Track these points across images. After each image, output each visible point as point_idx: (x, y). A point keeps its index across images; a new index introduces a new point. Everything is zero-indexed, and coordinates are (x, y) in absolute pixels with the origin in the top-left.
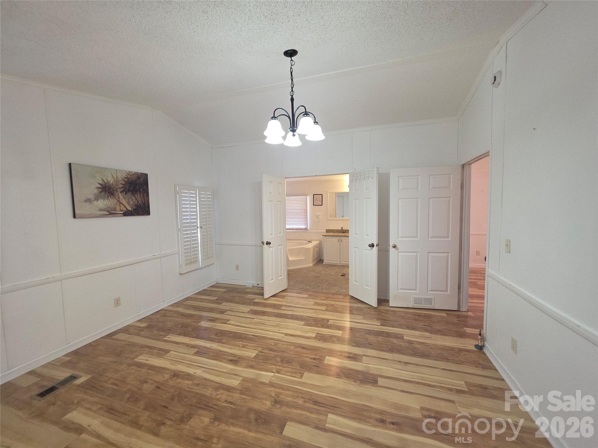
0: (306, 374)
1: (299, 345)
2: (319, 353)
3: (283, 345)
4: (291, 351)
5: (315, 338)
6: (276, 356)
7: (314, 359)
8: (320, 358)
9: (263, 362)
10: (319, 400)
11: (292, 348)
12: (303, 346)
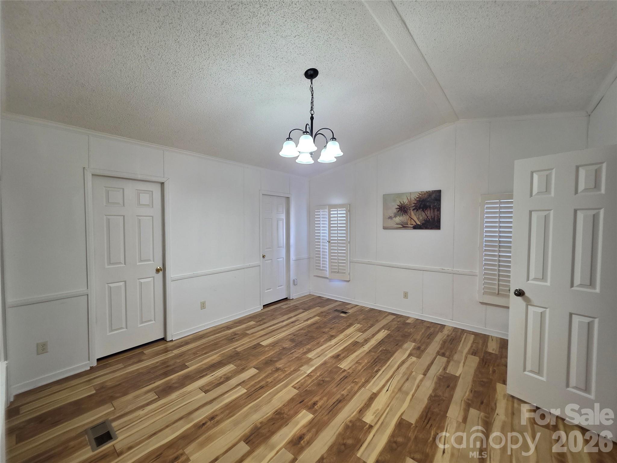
0: (296, 391)
1: (347, 399)
2: (323, 412)
3: (352, 387)
4: (338, 390)
5: (359, 420)
6: (333, 379)
7: (315, 404)
8: (314, 409)
9: (328, 370)
11: (344, 393)
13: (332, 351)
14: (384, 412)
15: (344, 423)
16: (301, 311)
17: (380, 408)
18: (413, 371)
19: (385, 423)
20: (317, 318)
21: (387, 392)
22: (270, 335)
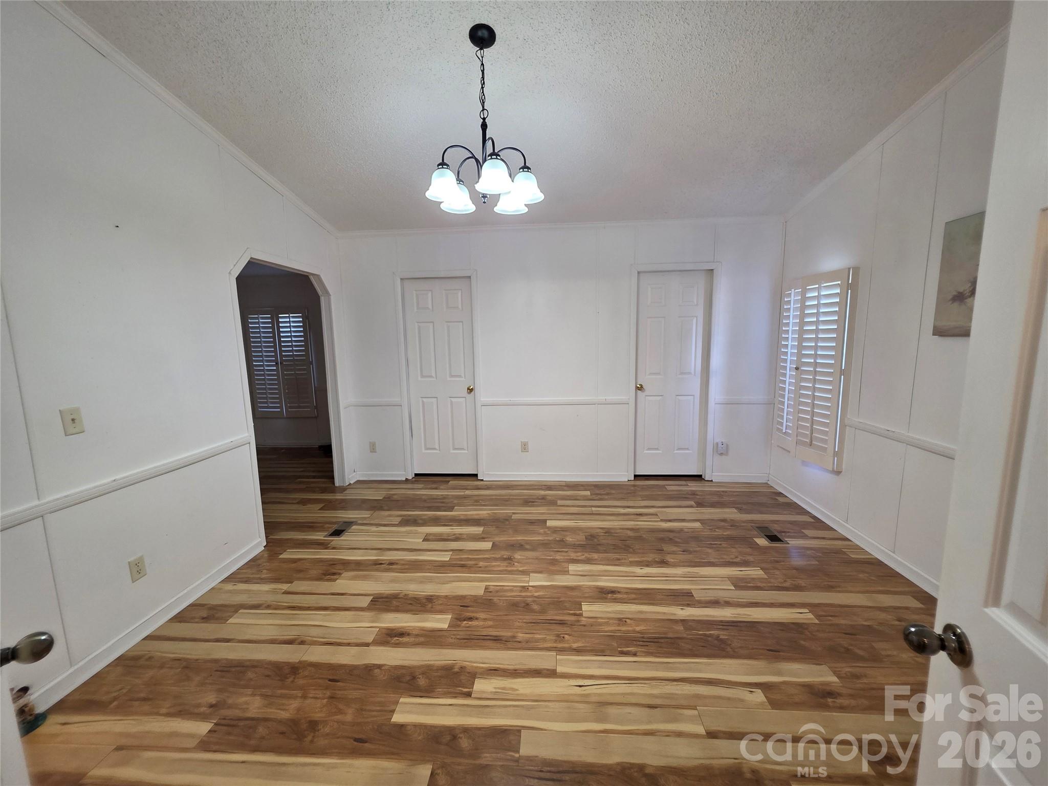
0: (481, 592)
1: (509, 645)
2: (461, 633)
3: (544, 640)
4: (520, 627)
5: (473, 675)
6: (543, 611)
7: (470, 619)
8: (459, 623)
9: (559, 598)
10: (460, 569)
11: (521, 636)
12: (498, 645)
13: (614, 581)
14: (515, 701)
15: (455, 662)
16: (692, 503)
17: (521, 691)
18: (698, 707)
19: (488, 710)
20: (697, 525)
21: (578, 687)
22: (577, 516)
